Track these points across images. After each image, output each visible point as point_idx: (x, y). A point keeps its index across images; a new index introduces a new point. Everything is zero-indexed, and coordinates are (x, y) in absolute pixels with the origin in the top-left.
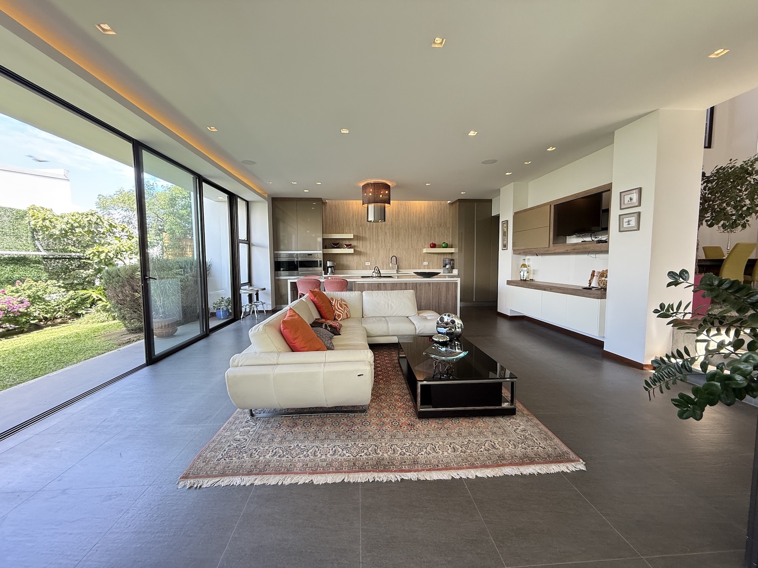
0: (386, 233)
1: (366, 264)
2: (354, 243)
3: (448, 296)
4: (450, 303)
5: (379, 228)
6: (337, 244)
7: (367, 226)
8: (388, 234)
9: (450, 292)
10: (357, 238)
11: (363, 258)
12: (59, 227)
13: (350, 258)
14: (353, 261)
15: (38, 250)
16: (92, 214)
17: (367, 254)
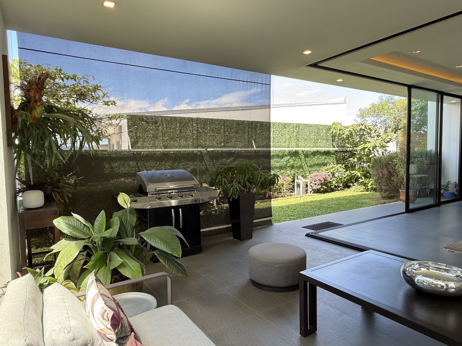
12: (346, 134)
15: (334, 147)
16: (362, 125)
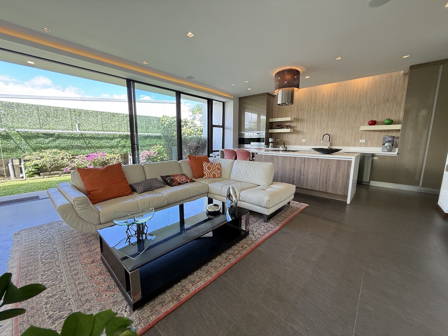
0: (322, 114)
1: (302, 141)
2: (293, 124)
3: (338, 174)
4: (340, 181)
5: (316, 111)
6: (280, 125)
7: (306, 110)
8: (324, 115)
9: (341, 171)
10: (297, 120)
11: (300, 136)
13: (290, 136)
14: (292, 138)
17: (303, 133)
